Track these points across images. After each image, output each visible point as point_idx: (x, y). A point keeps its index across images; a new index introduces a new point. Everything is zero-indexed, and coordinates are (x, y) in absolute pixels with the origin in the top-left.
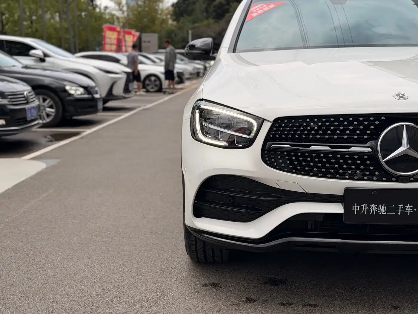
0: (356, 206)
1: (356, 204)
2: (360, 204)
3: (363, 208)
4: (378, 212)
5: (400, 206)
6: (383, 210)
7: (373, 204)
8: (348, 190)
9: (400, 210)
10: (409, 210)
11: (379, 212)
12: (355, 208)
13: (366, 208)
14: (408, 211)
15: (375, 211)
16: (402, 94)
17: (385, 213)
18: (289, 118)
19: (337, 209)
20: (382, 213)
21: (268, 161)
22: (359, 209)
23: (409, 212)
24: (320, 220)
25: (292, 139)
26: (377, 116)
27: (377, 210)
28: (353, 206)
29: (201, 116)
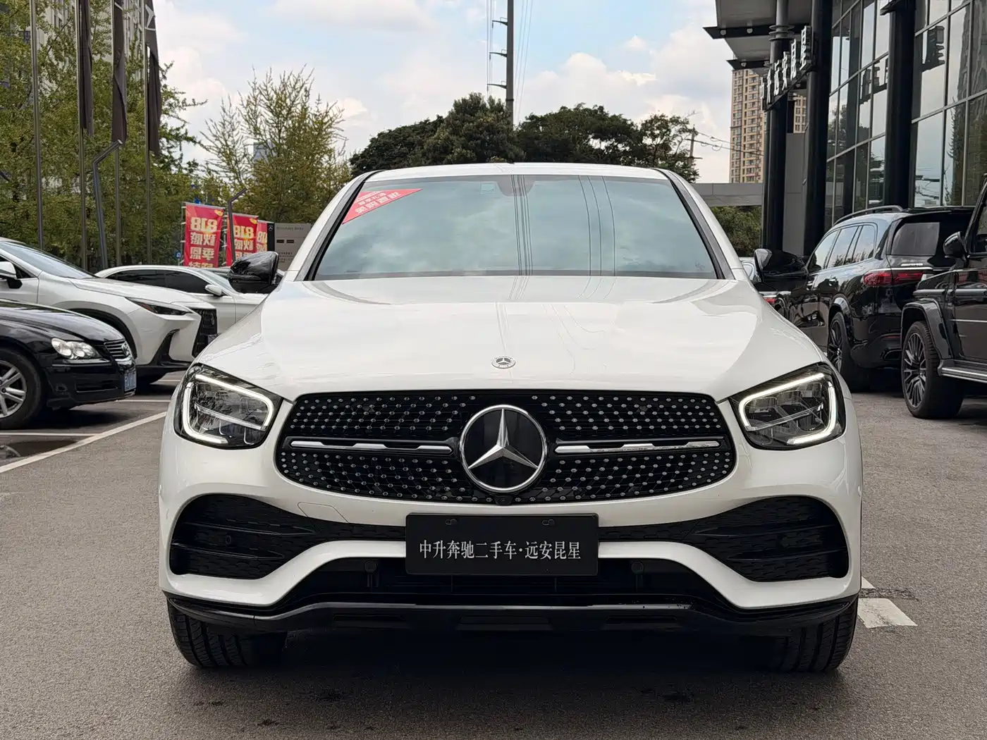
0: (425, 545)
1: (425, 541)
2: (431, 541)
3: (437, 548)
4: (460, 554)
5: (496, 544)
6: (468, 550)
7: (453, 542)
8: (411, 518)
9: (496, 551)
10: (510, 550)
11: (462, 554)
12: (425, 548)
13: (442, 548)
14: (509, 552)
15: (456, 553)
16: (505, 359)
17: (473, 557)
18: (323, 396)
19: (396, 550)
20: (468, 557)
21: (286, 469)
22: (430, 550)
23: (511, 554)
24: (372, 570)
25: (328, 432)
26: (464, 394)
27: (460, 550)
28: (421, 545)
29: (194, 393)
